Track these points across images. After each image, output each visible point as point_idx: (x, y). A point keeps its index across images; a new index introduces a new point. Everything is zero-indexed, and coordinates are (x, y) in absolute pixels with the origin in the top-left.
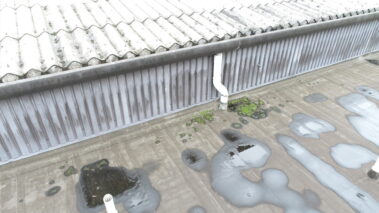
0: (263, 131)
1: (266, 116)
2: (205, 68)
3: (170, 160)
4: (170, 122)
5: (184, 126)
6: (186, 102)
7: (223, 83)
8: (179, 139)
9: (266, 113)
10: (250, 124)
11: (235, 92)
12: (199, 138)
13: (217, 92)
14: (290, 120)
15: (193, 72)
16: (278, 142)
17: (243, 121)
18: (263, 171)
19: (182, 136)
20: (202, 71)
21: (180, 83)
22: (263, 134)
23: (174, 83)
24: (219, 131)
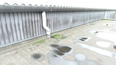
0: (68, 42)
1: (67, 38)
2: (39, 19)
3: (24, 59)
4: (24, 45)
5: (31, 45)
6: (32, 35)
7: (47, 26)
8: (29, 50)
9: (66, 37)
10: (61, 41)
11: (53, 32)
12: (39, 48)
13: (45, 30)
14: (76, 38)
15: (33, 20)
16: (75, 44)
17: (58, 40)
18: (73, 55)
19: (30, 49)
20: (37, 20)
21: (28, 25)
22: (68, 43)
23: (24, 24)
24: (48, 44)
